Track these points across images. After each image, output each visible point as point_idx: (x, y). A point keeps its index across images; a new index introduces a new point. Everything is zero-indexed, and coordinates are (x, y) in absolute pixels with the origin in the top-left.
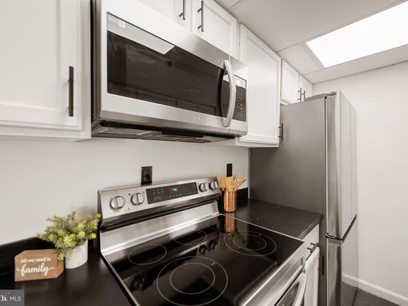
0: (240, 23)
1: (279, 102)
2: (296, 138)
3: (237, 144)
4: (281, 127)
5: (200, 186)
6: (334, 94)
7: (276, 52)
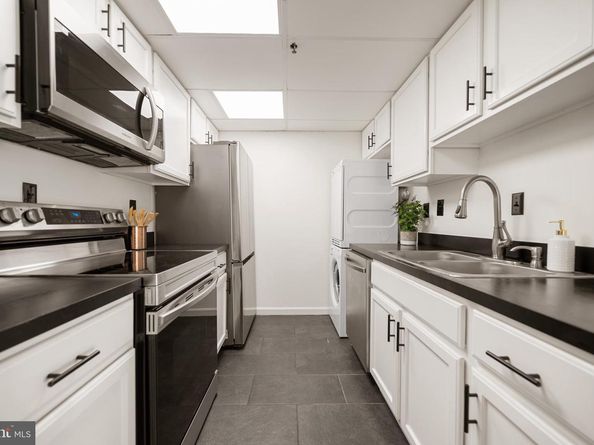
0: (154, 51)
1: (190, 141)
2: (205, 179)
3: (152, 172)
4: (192, 165)
5: (105, 216)
6: (235, 143)
7: (186, 90)
